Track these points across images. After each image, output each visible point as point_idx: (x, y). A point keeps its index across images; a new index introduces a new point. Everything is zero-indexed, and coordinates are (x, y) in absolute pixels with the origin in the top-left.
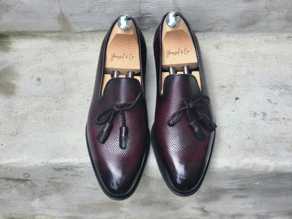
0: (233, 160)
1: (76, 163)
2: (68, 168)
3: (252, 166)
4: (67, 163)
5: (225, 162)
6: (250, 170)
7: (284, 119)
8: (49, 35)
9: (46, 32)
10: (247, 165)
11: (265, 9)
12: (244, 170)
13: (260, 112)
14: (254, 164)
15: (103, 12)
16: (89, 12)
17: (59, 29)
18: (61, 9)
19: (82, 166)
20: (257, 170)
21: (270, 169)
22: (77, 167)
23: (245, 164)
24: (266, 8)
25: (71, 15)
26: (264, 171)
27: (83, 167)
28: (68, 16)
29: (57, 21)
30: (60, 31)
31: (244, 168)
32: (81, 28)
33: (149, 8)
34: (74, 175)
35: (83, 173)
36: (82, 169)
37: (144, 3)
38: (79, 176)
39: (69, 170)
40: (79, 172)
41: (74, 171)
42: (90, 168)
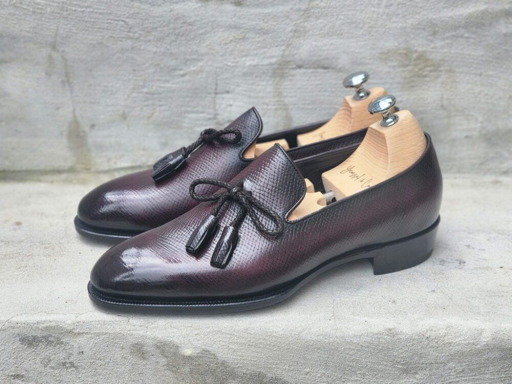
0: (403, 321)
1: (68, 322)
2: (51, 336)
3: (444, 331)
4: (50, 321)
5: (386, 322)
6: (442, 339)
7: (501, 267)
8: (50, 178)
9: (45, 172)
10: (434, 329)
11: (442, 112)
12: (428, 338)
13: (452, 259)
14: (449, 327)
15: (149, 118)
16: (124, 117)
17: (69, 164)
18: (74, 111)
19: (81, 331)
20: (457, 340)
21: (484, 335)
22: (69, 332)
23: (428, 327)
24: (442, 106)
25: (93, 126)
26: (472, 341)
27: (83, 333)
28: (87, 129)
29: (65, 141)
30: (71, 170)
31: (429, 333)
32: (109, 160)
33: (231, 105)
34: (64, 364)
35: (84, 356)
36: (81, 340)
37: (222, 93)
38: (73, 369)
39: (52, 342)
40: (75, 351)
41: (64, 349)
42: (98, 335)
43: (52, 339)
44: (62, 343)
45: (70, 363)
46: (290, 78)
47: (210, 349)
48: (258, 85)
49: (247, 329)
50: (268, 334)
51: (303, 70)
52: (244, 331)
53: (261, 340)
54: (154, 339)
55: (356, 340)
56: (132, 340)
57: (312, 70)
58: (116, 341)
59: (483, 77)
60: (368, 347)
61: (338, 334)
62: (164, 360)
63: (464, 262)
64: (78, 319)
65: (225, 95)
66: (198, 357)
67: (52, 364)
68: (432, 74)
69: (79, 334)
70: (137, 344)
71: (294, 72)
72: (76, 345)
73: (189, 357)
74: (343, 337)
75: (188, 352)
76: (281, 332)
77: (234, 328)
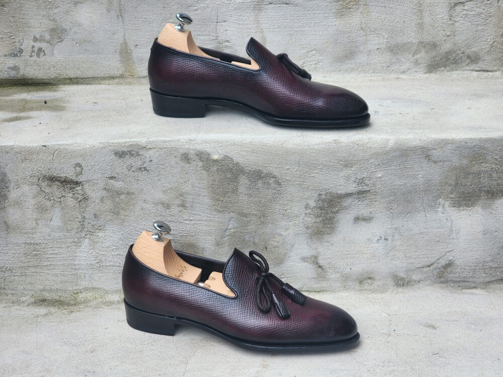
1: (143, 142)
3: (367, 141)
4: (132, 141)
7: (400, 113)
8: (107, 82)
9: (104, 78)
17: (120, 72)
18: (124, 35)
19: (151, 147)
20: (375, 145)
21: (390, 142)
22: (144, 148)
24: (362, 28)
25: (136, 46)
26: (383, 146)
28: (132, 48)
29: (118, 57)
30: (122, 77)
31: (358, 142)
33: (227, 30)
34: (140, 169)
35: (152, 163)
36: (151, 152)
37: (221, 22)
38: (146, 172)
39: (134, 154)
40: (148, 160)
41: (141, 159)
42: (161, 149)
43: (134, 152)
44: (139, 155)
45: (144, 168)
46: (264, 11)
47: (229, 155)
48: (244, 16)
49: (251, 143)
50: (264, 145)
51: (272, 6)
52: (249, 143)
53: (260, 149)
54: (195, 150)
55: (316, 147)
56: (182, 151)
57: (279, 5)
58: (172, 152)
59: (387, 8)
60: (323, 151)
61: (305, 144)
62: (201, 163)
63: (378, 112)
64: (149, 140)
65: (223, 23)
66: (221, 160)
67: (133, 169)
68: (354, 6)
69: (150, 149)
70: (184, 154)
71: (267, 7)
72: (148, 156)
73: (216, 160)
74: (308, 146)
75: (216, 157)
76: (272, 144)
77: (243, 142)
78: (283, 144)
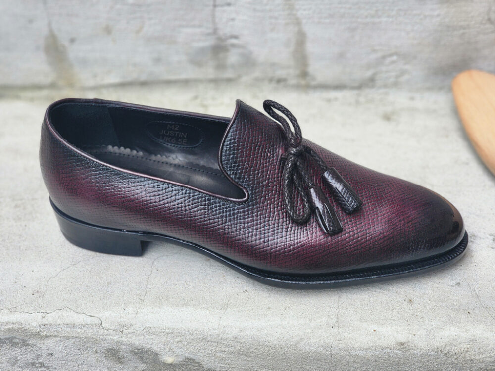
0: (418, 331)
1: (34, 324)
2: (16, 338)
3: (466, 346)
4: (13, 323)
5: (398, 332)
6: (463, 355)
9: (24, 88)
10: (454, 343)
11: (488, 26)
12: (446, 354)
14: (472, 340)
15: (138, 32)
16: (108, 30)
17: (49, 79)
18: (49, 24)
19: (48, 334)
20: (481, 356)
22: (37, 335)
23: (447, 340)
24: (489, 20)
25: (72, 40)
27: (51, 336)
28: (66, 43)
29: (42, 56)
30: (53, 86)
31: (448, 348)
32: (95, 76)
33: (233, 20)
34: (33, 364)
35: (54, 357)
36: (49, 343)
37: (222, 6)
38: (43, 368)
39: (17, 344)
40: (44, 353)
41: (31, 350)
42: (68, 338)
43: (18, 341)
44: (28, 345)
45: (40, 363)
47: (194, 357)
49: (236, 338)
50: (261, 344)
52: (233, 339)
53: (253, 350)
54: (131, 345)
55: (361, 353)
56: (105, 345)
58: (88, 345)
60: (376, 361)
61: (341, 346)
62: (143, 365)
64: (45, 321)
65: (226, 8)
66: (180, 364)
67: (19, 363)
69: (47, 337)
70: (111, 349)
72: (44, 347)
73: (171, 364)
74: (346, 350)
75: (169, 360)
76: (275, 342)
77: (221, 336)
78: (298, 343)
